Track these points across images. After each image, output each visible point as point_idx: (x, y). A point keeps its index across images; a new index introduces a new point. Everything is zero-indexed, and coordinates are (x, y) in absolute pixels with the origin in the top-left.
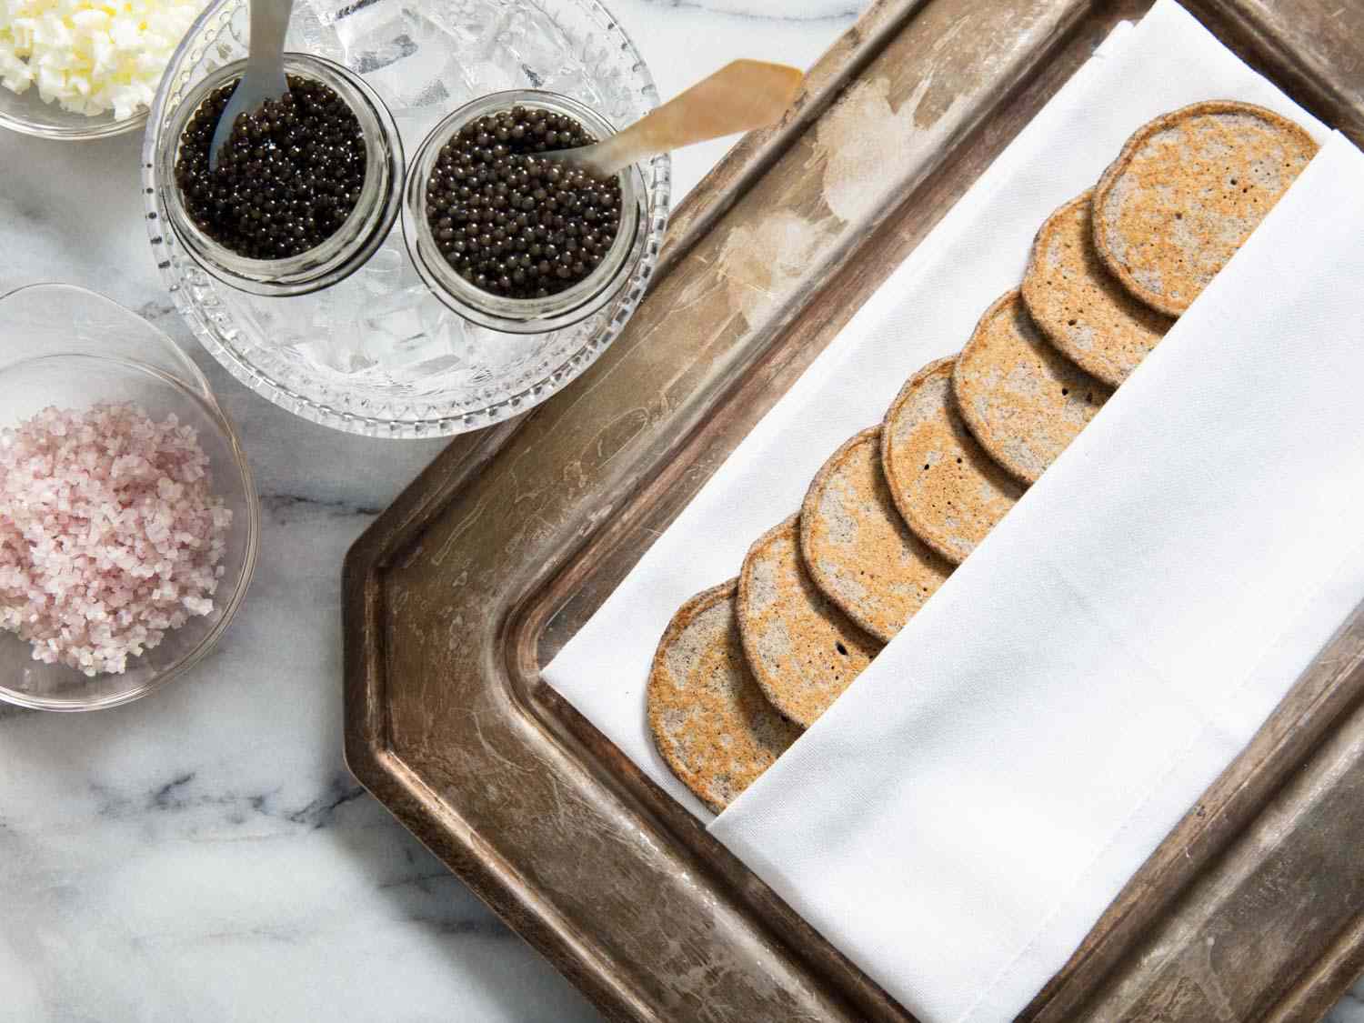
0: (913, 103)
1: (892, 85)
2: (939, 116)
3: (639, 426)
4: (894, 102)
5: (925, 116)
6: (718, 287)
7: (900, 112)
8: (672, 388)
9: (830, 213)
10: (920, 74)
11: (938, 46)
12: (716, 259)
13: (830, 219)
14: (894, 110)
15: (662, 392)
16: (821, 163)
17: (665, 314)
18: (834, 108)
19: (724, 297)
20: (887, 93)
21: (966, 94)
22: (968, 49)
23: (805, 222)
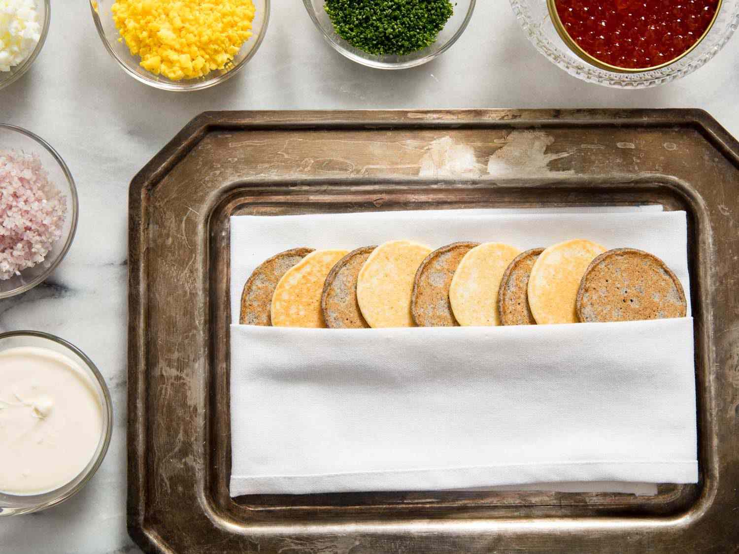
0: (554, 157)
1: (554, 143)
2: (559, 170)
3: (346, 170)
4: (548, 150)
5: (553, 166)
6: (422, 151)
7: (546, 155)
8: (371, 169)
9: (486, 165)
10: (567, 149)
11: (583, 146)
12: (431, 141)
13: (484, 167)
14: (546, 152)
15: (365, 167)
16: (502, 145)
17: (395, 142)
18: (526, 131)
19: (421, 156)
20: (549, 144)
21: (577, 172)
22: (593, 158)
23: (475, 159)
